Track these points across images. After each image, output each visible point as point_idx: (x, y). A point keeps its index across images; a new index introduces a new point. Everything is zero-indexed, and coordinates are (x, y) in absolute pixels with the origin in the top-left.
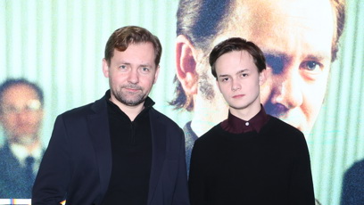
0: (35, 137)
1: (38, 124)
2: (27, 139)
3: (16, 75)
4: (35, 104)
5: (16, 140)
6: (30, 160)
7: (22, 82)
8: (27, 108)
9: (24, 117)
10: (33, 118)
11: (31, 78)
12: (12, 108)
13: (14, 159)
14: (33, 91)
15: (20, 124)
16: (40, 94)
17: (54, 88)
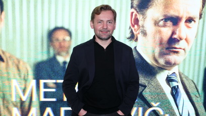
0: (67, 53)
1: (69, 47)
2: (64, 54)
3: (59, 25)
4: (68, 38)
5: (59, 54)
6: (65, 63)
7: (62, 28)
8: (64, 40)
9: (63, 44)
10: (66, 44)
11: (66, 27)
12: (57, 40)
13: (58, 63)
14: (67, 33)
15: (61, 47)
16: (70, 34)
17: (77, 31)
